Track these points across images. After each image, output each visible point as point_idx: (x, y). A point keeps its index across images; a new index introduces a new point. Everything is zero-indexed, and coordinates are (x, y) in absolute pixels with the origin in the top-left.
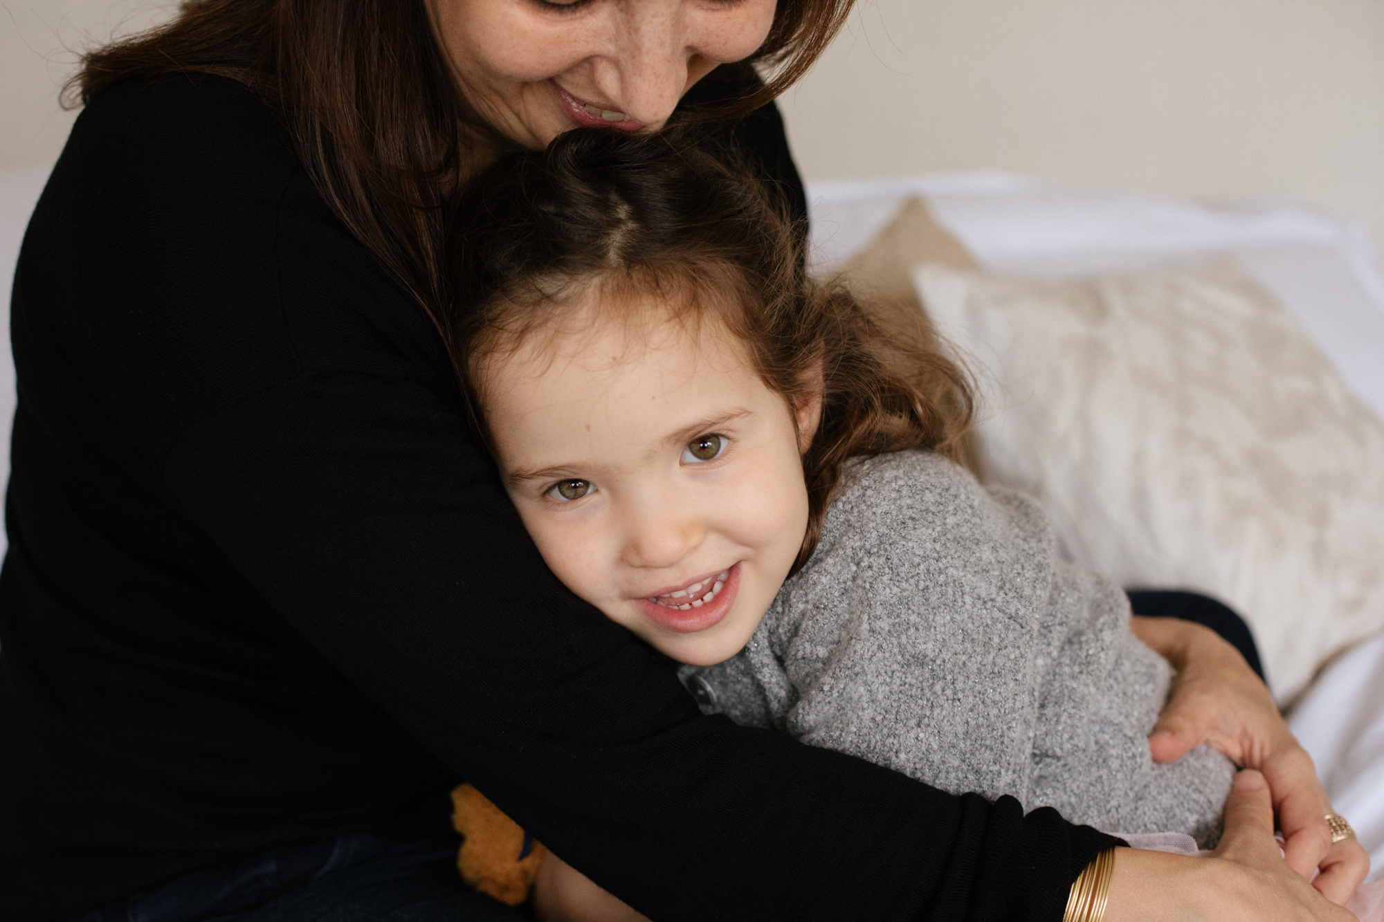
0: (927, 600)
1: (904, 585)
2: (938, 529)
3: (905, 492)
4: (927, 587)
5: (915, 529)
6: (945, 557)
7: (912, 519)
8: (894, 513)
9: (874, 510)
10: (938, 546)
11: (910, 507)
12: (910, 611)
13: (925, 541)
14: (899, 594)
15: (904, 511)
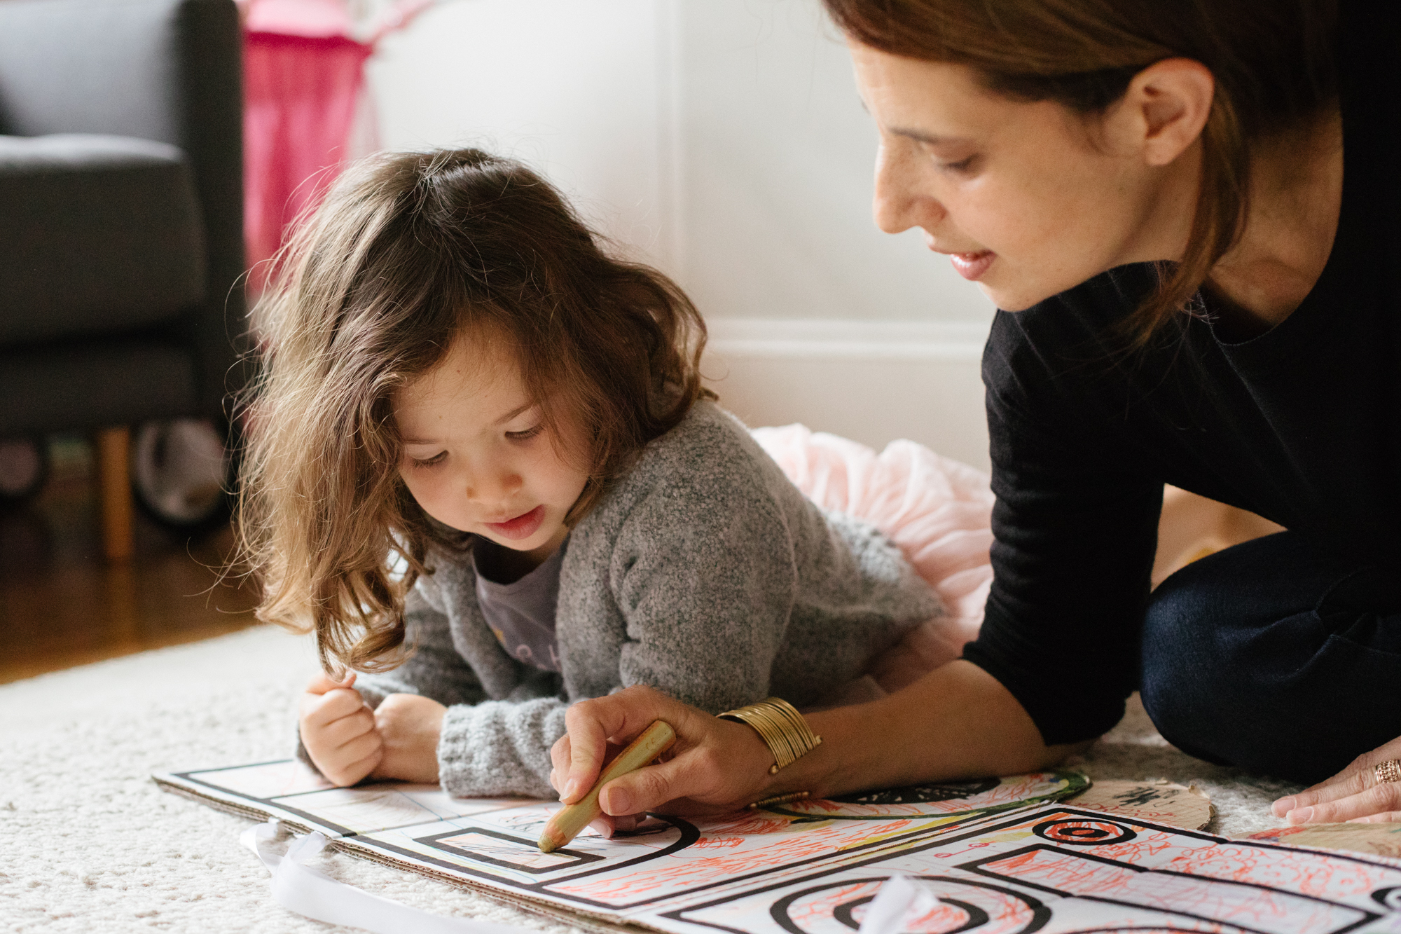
0: (727, 506)
1: (707, 501)
2: (718, 456)
3: (685, 440)
4: (723, 499)
5: (703, 462)
6: (728, 475)
7: (698, 456)
8: (685, 457)
9: (670, 460)
10: (722, 469)
11: (693, 449)
12: (719, 517)
13: (712, 468)
14: (707, 507)
15: (691, 453)
